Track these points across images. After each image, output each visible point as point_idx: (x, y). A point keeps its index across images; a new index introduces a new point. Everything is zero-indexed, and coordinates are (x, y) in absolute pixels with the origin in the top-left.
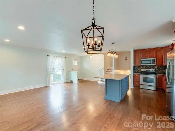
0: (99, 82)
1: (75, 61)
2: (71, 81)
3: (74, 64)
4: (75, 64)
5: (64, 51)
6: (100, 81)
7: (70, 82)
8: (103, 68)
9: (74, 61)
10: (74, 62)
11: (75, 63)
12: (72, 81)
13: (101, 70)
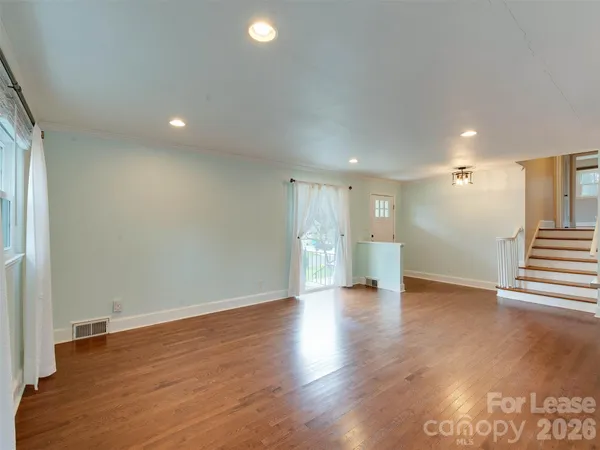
0: (501, 294)
1: (382, 202)
2: (368, 280)
3: (377, 215)
4: (382, 215)
5: (354, 161)
6: (510, 289)
7: (367, 287)
8: (520, 231)
9: (377, 202)
10: (377, 206)
11: (382, 209)
12: (375, 283)
13: (513, 239)
